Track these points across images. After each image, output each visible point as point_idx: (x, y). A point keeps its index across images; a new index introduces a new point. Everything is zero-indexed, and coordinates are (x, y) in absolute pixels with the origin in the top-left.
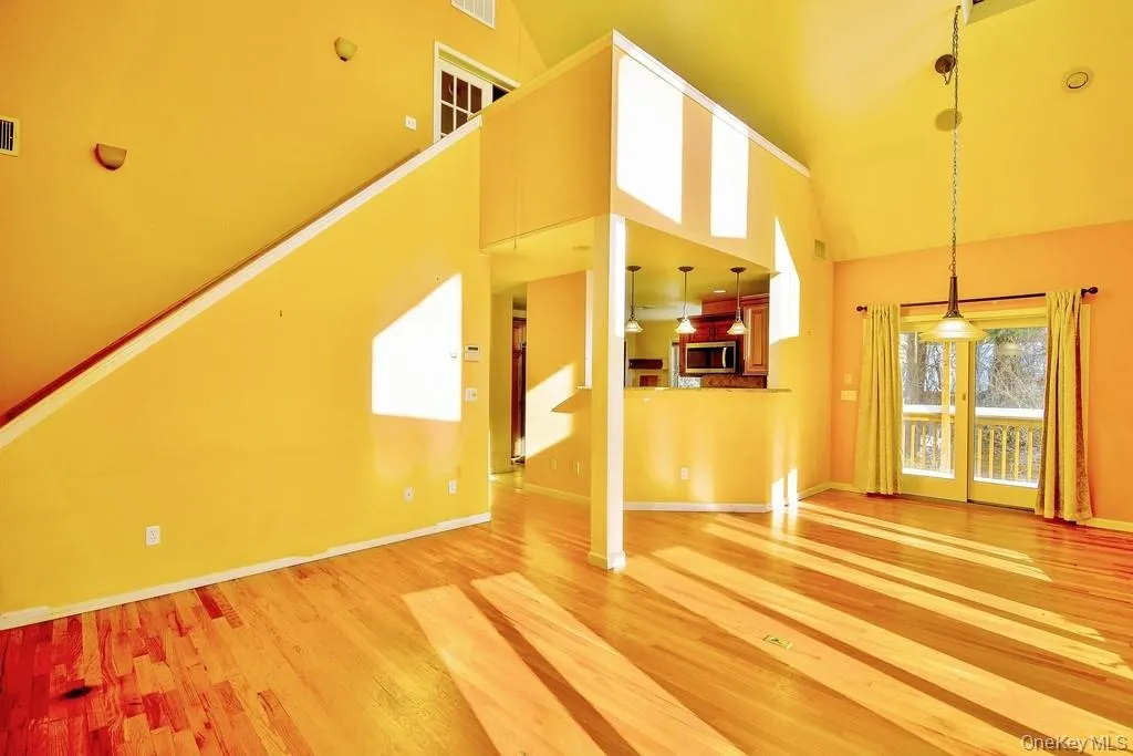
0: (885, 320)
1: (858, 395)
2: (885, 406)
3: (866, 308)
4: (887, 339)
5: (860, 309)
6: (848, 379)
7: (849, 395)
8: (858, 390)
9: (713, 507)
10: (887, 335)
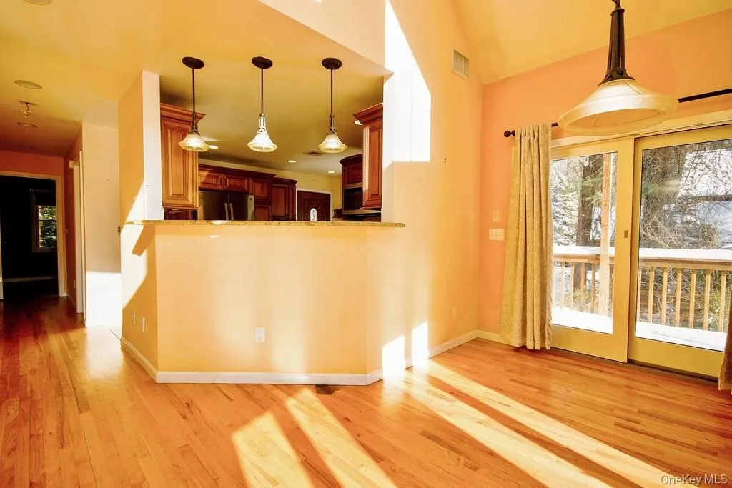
0: (534, 143)
1: (506, 234)
2: (534, 245)
3: (514, 133)
4: (536, 166)
5: (507, 134)
6: (496, 216)
7: (496, 235)
8: (506, 229)
9: (300, 378)
10: (536, 160)
